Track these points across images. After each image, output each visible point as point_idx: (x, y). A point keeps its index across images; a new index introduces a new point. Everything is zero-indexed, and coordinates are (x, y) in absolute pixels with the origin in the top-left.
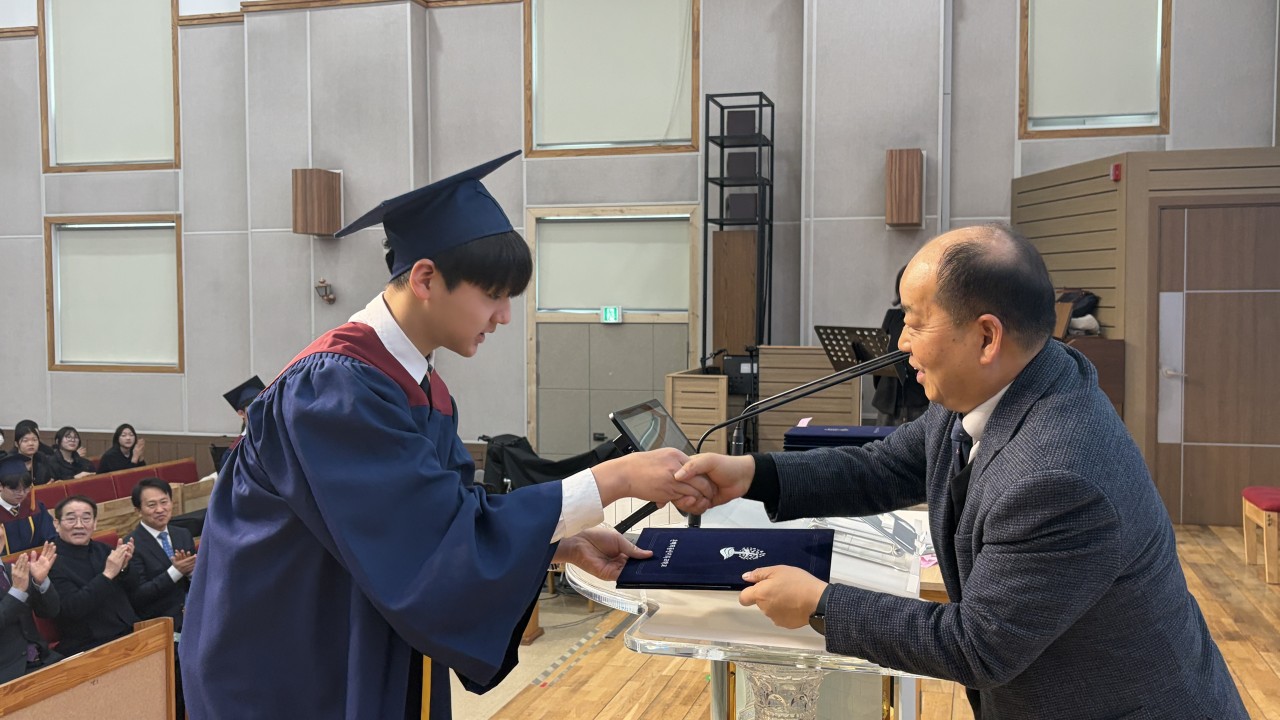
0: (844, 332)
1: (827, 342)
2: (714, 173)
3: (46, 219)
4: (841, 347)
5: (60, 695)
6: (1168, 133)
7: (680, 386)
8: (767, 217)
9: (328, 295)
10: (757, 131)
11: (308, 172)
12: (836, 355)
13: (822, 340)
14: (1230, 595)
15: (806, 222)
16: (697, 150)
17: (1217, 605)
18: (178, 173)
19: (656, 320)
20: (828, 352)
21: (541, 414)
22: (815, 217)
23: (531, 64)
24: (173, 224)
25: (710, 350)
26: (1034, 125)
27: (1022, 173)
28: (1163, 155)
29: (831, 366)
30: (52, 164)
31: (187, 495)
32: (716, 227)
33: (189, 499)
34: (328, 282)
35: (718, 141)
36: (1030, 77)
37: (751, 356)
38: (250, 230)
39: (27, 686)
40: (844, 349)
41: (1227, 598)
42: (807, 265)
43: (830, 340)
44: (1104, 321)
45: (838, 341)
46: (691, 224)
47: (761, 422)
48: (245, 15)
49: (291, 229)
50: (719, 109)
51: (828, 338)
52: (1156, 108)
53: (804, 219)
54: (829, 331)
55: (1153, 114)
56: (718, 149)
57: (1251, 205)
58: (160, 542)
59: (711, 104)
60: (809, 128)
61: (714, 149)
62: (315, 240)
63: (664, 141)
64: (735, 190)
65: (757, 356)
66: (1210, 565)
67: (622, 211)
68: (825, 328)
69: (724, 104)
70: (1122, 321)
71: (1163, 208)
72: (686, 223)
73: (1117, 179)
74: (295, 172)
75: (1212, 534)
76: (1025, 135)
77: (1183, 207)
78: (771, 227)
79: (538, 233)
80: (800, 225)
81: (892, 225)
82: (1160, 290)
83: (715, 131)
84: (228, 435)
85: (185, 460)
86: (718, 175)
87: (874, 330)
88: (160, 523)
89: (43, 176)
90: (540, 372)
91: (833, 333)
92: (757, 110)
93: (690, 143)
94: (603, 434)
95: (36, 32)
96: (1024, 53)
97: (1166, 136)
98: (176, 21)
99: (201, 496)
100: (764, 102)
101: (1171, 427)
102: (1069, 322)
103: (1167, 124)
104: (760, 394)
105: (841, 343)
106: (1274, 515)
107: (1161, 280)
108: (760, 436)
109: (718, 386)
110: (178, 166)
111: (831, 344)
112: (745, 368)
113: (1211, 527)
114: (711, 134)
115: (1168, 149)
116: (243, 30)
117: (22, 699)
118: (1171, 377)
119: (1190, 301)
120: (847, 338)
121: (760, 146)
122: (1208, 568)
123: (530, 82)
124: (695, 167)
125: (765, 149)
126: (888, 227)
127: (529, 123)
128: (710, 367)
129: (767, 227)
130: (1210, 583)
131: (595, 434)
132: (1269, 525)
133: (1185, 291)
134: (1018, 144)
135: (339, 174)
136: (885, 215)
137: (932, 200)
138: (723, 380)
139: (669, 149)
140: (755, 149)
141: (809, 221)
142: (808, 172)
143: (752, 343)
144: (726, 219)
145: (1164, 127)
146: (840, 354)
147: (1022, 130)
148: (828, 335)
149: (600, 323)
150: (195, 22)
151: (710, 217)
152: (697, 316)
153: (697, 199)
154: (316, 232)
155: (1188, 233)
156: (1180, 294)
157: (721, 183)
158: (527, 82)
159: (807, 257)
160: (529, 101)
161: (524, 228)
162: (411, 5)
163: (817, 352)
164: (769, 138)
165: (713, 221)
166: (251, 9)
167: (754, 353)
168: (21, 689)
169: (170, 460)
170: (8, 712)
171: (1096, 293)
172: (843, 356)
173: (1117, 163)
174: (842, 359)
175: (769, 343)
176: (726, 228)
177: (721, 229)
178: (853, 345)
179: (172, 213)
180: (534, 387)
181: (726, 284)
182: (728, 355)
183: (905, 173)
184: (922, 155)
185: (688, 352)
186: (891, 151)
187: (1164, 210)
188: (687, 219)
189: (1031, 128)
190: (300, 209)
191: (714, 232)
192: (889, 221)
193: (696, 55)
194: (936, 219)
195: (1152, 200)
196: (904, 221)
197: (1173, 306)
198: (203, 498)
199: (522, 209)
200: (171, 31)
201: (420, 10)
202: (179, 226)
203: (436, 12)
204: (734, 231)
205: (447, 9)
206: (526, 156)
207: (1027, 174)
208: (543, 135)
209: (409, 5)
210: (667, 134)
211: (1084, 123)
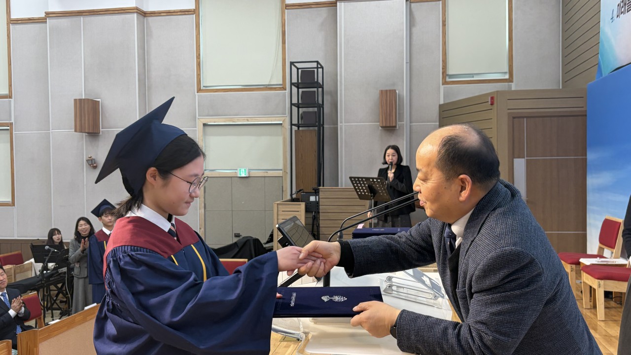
0: (364, 180)
1: (355, 185)
2: (295, 101)
4: (362, 187)
6: (513, 82)
7: (281, 208)
8: (322, 123)
9: (93, 164)
10: (316, 80)
11: (82, 101)
12: (360, 191)
13: (353, 184)
15: (340, 125)
16: (286, 90)
18: (10, 101)
19: (266, 175)
20: (356, 190)
21: (207, 223)
22: (345, 123)
23: (199, 46)
24: (9, 128)
25: (294, 190)
26: (449, 78)
27: (444, 101)
28: (510, 92)
29: (358, 197)
31: (16, 271)
32: (296, 128)
33: (18, 273)
34: (93, 157)
35: (296, 85)
36: (447, 54)
37: (316, 193)
38: (51, 131)
40: (364, 188)
42: (341, 147)
43: (357, 184)
45: (361, 184)
46: (283, 126)
47: (321, 226)
48: (48, 19)
49: (74, 130)
50: (296, 69)
51: (356, 183)
52: (506, 69)
54: (356, 179)
55: (505, 73)
57: (554, 116)
58: (2, 298)
59: (293, 66)
60: (341, 79)
61: (295, 89)
62: (86, 135)
63: (268, 85)
64: (305, 110)
65: (319, 192)
67: (248, 120)
68: (355, 178)
69: (299, 67)
71: (514, 118)
72: (279, 127)
73: (492, 104)
74: (75, 100)
76: (445, 83)
77: (523, 117)
78: (323, 128)
79: (205, 133)
80: (337, 128)
81: (382, 127)
82: (514, 157)
83: (295, 80)
84: (40, 238)
85: (16, 253)
86: (296, 102)
88: (3, 286)
90: (206, 202)
91: (358, 180)
92: (316, 70)
93: (282, 86)
94: (239, 234)
96: (444, 43)
98: (9, 21)
99: (24, 271)
100: (319, 66)
103: (512, 78)
104: (320, 211)
105: (363, 185)
106: (574, 266)
108: (321, 233)
109: (300, 208)
110: (11, 97)
111: (357, 186)
112: (312, 199)
114: (293, 81)
115: (513, 89)
116: (47, 26)
119: (529, 164)
120: (365, 182)
121: (318, 88)
123: (199, 55)
124: (285, 98)
125: (320, 90)
126: (380, 128)
127: (199, 75)
128: (295, 198)
129: (322, 128)
131: (235, 234)
132: (572, 271)
133: (526, 158)
134: (442, 87)
135: (99, 101)
136: (378, 122)
137: (401, 115)
138: (303, 205)
139: (271, 89)
140: (315, 89)
141: (342, 125)
142: (341, 100)
143: (315, 186)
144: (300, 124)
145: (511, 79)
146: (362, 191)
147: (444, 81)
148: (356, 181)
149: (237, 177)
150: (19, 22)
151: (293, 123)
152: (287, 173)
153: (286, 114)
154: (87, 131)
155: (526, 131)
156: (523, 159)
157: (298, 106)
158: (198, 55)
159: (342, 143)
160: (199, 64)
161: (197, 129)
162: (137, 15)
163: (352, 190)
164: (321, 84)
165: (295, 125)
166: (50, 15)
167: (317, 191)
169: (7, 253)
173: (492, 96)
174: (363, 193)
175: (323, 186)
176: (300, 129)
177: (298, 129)
178: (369, 186)
179: (8, 122)
180: (203, 210)
181: (302, 156)
182: (303, 192)
183: (388, 101)
184: (396, 93)
185: (283, 191)
186: (382, 91)
187: (515, 118)
188: (281, 124)
189: (448, 80)
190: (78, 120)
191: (295, 131)
192: (381, 125)
193: (284, 42)
194: (404, 124)
195: (509, 113)
196: (388, 125)
197: (520, 165)
198: (25, 273)
199: (196, 119)
200: (6, 26)
201: (141, 17)
202: (12, 129)
203: (150, 19)
204: (305, 130)
205: (155, 18)
206: (197, 92)
207: (446, 102)
208: (206, 82)
209: (135, 15)
210: (270, 82)
211: (473, 77)
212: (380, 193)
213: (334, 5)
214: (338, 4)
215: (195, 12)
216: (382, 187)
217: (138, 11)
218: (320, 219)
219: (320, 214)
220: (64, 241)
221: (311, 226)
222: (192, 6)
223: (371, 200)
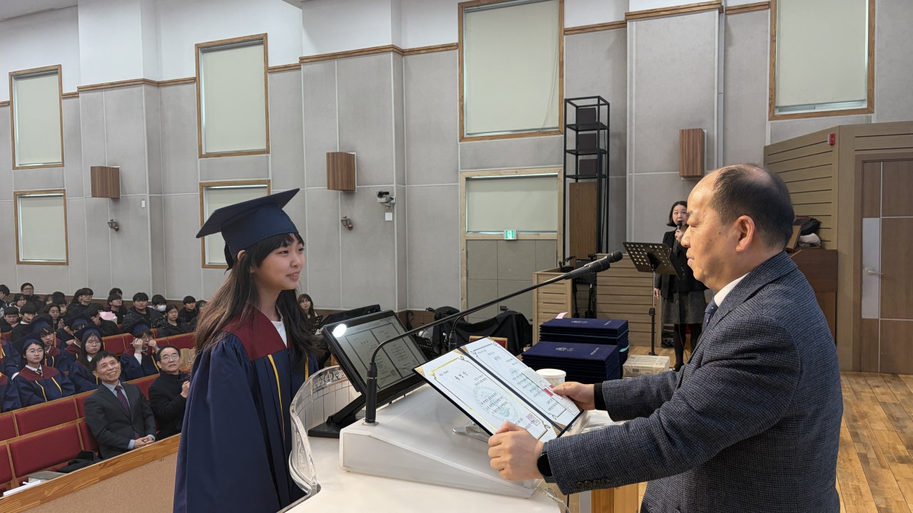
0: (641, 246)
1: (631, 252)
2: (572, 145)
3: (200, 183)
4: (640, 255)
5: (139, 468)
6: (873, 113)
7: (543, 279)
8: (605, 173)
9: (348, 225)
10: (596, 121)
11: (336, 154)
12: (638, 261)
13: (628, 251)
14: (906, 427)
15: (630, 176)
16: (562, 133)
17: (895, 434)
18: (268, 157)
19: (537, 237)
20: (632, 259)
21: (469, 293)
22: (635, 172)
23: (463, 86)
24: (265, 185)
25: (568, 256)
26: (779, 111)
27: (771, 141)
28: (869, 126)
29: (634, 266)
30: (204, 153)
32: (574, 181)
34: (348, 217)
35: (574, 127)
36: (777, 83)
37: (593, 260)
38: (305, 188)
39: (115, 463)
40: (643, 257)
41: (904, 430)
43: (634, 251)
44: (823, 238)
45: (638, 252)
46: (558, 179)
47: (598, 301)
48: (302, 65)
49: (326, 187)
50: (575, 108)
51: (632, 250)
52: (864, 95)
53: (628, 174)
54: (632, 246)
55: (862, 100)
56: (574, 132)
59: (568, 104)
60: (631, 117)
61: (571, 132)
62: (341, 193)
63: (542, 129)
64: (585, 157)
66: (894, 404)
67: (516, 172)
68: (629, 244)
69: (578, 105)
70: (835, 237)
71: (864, 162)
72: (554, 179)
73: (832, 144)
74: (328, 154)
75: (900, 381)
76: (773, 117)
77: (880, 161)
78: (608, 179)
79: (467, 186)
80: (625, 179)
81: (684, 177)
82: (863, 217)
83: (572, 119)
86: (574, 148)
87: (661, 245)
89: (199, 160)
90: (468, 269)
92: (597, 107)
93: (558, 130)
94: (506, 307)
95: (195, 80)
96: (773, 65)
97: (872, 115)
98: (267, 70)
100: (601, 102)
101: (871, 308)
102: (799, 237)
103: (873, 108)
104: (598, 283)
105: (641, 253)
107: (863, 210)
108: (598, 310)
110: (268, 152)
111: (634, 254)
113: (900, 375)
114: (568, 123)
115: (873, 122)
116: (301, 73)
117: (111, 471)
118: (872, 274)
119: (884, 224)
120: (644, 250)
121: (599, 130)
122: (894, 406)
123: (463, 97)
124: (561, 144)
125: (602, 132)
126: (682, 179)
127: (462, 121)
128: (566, 267)
129: (605, 179)
130: (893, 417)
131: (501, 307)
133: (881, 217)
134: (769, 124)
135: (354, 155)
136: (679, 171)
137: (710, 160)
139: (545, 133)
140: (596, 132)
141: (632, 176)
142: (631, 145)
143: (593, 252)
144: (580, 175)
145: (870, 109)
146: (640, 260)
147: (771, 115)
148: (632, 248)
149: (504, 240)
150: (276, 70)
151: (568, 174)
152: (559, 235)
153: (560, 164)
154: (341, 188)
155: (883, 179)
156: (878, 219)
157: (576, 153)
158: (461, 97)
159: (631, 198)
161: (459, 183)
164: (606, 124)
165: (571, 177)
166: (305, 61)
167: (594, 258)
168: (111, 465)
170: (102, 479)
171: (819, 219)
172: (643, 261)
173: (832, 133)
174: (642, 263)
175: (607, 251)
176: (579, 181)
177: (577, 181)
178: (648, 254)
179: (265, 179)
180: (465, 278)
182: (579, 260)
183: (692, 143)
184: (703, 133)
185: (557, 257)
186: (683, 130)
187: (865, 163)
188: (556, 176)
189: (777, 113)
190: (331, 175)
191: (571, 184)
192: (682, 174)
193: (561, 76)
195: (856, 156)
196: (691, 175)
197: (872, 228)
199: (458, 173)
200: (264, 76)
201: (399, 57)
202: (269, 186)
203: (409, 58)
204: (585, 183)
205: (415, 56)
206: (460, 141)
207: (774, 143)
208: (471, 128)
209: (392, 54)
210: (544, 125)
211: (815, 109)
212: (664, 263)
213: (622, 25)
214: (628, 23)
215: (458, 46)
216: (666, 256)
217: (395, 50)
218: (598, 293)
219: (598, 287)
220: (314, 308)
221: (588, 301)
222: (455, 40)
223: (652, 272)
